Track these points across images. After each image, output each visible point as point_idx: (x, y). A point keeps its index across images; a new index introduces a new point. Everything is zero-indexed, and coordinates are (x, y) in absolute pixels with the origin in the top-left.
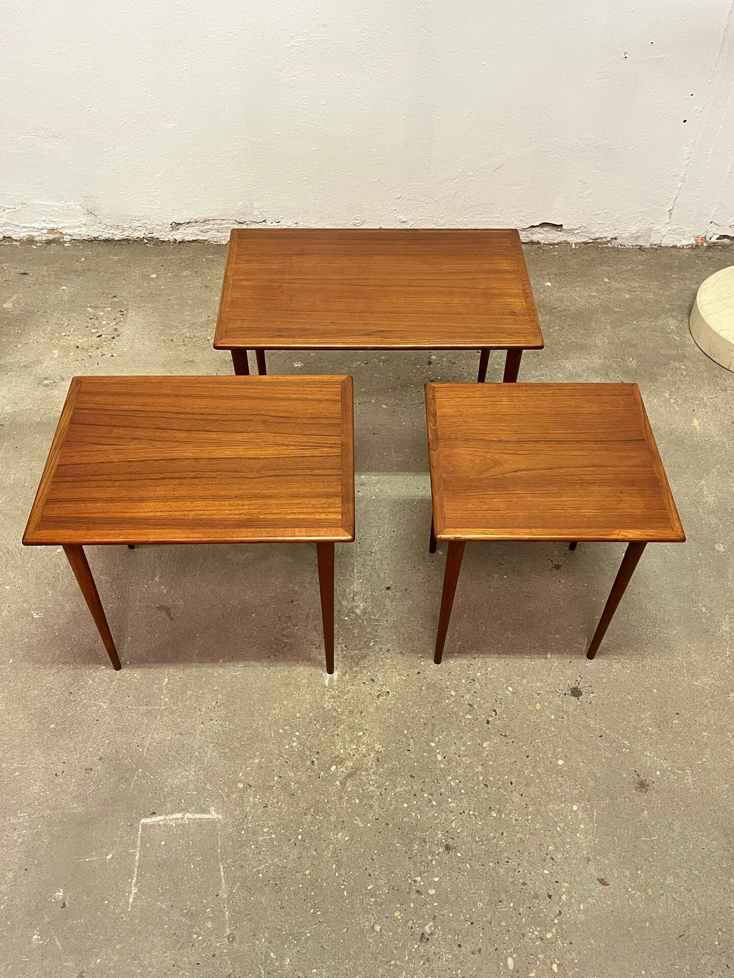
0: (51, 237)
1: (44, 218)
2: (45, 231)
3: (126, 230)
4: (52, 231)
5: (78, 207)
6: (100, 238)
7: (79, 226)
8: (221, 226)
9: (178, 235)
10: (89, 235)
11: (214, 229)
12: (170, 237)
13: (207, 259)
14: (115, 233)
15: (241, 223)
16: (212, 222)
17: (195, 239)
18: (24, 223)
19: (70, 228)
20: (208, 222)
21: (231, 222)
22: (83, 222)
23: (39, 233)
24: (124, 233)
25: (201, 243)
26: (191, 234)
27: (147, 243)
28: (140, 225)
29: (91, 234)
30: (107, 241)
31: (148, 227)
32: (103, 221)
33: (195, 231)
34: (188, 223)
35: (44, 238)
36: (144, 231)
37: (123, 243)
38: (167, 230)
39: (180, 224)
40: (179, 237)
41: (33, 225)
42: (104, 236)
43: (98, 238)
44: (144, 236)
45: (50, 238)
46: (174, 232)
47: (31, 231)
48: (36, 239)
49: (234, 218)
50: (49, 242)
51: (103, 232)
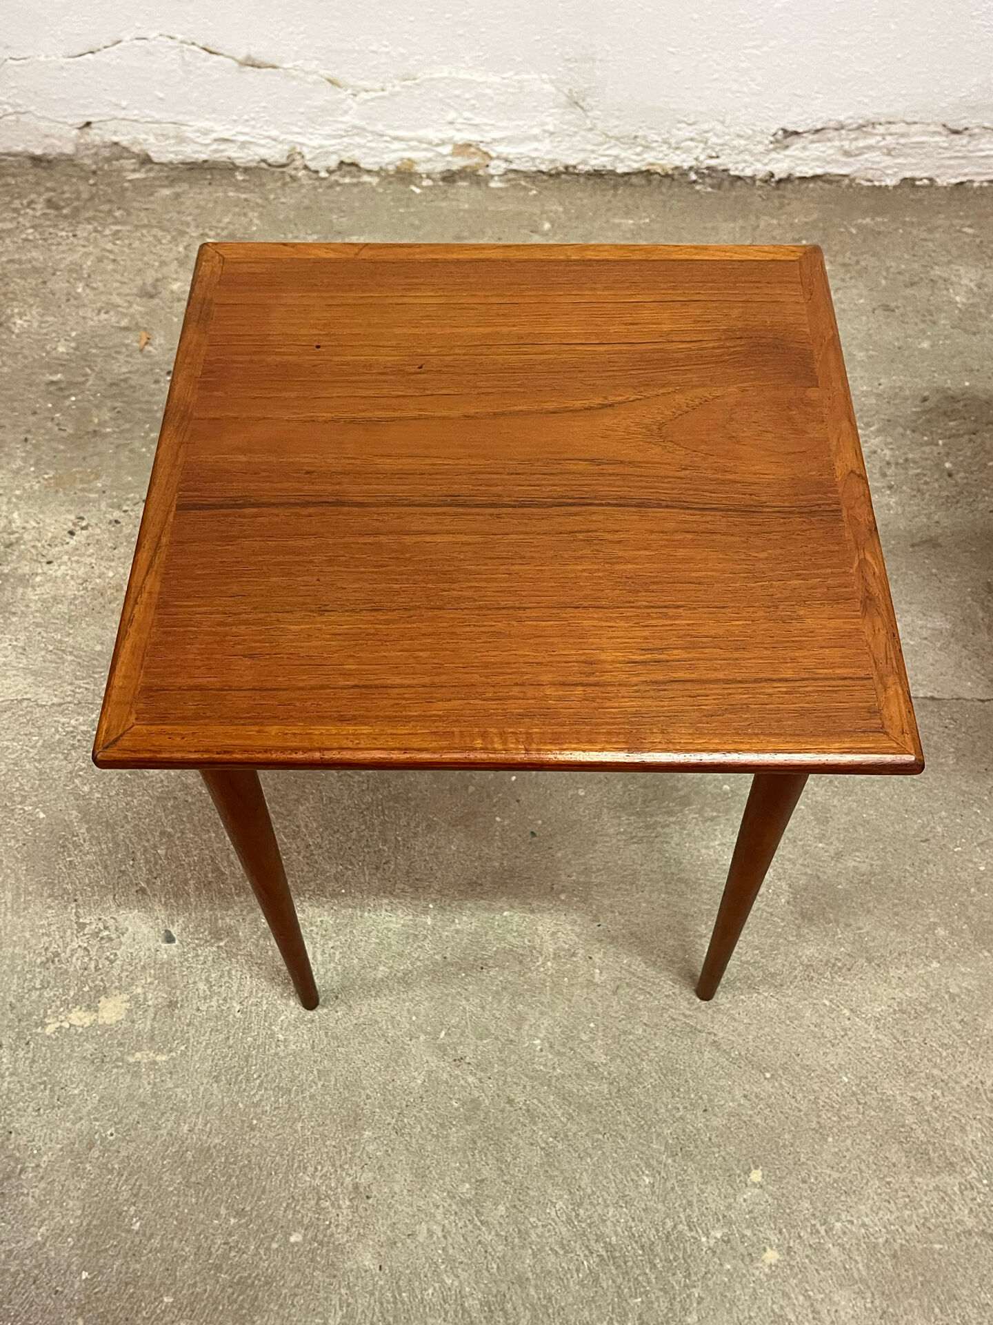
0: (458, 163)
1: (452, 115)
2: (447, 150)
3: (653, 149)
4: (463, 148)
5: (548, 88)
6: (580, 167)
7: (535, 138)
8: (902, 141)
9: (781, 165)
10: (552, 161)
11: (880, 148)
12: (759, 166)
13: (858, 227)
14: (623, 155)
15: (956, 132)
16: (881, 129)
17: (819, 171)
18: (399, 127)
19: (509, 140)
20: (869, 129)
21: (932, 128)
22: (551, 128)
23: (430, 155)
24: (645, 156)
25: (830, 182)
26: (817, 159)
27: (695, 182)
28: (693, 135)
29: (557, 157)
30: (597, 175)
31: (714, 140)
32: (600, 125)
33: (831, 151)
34: (817, 131)
35: (440, 167)
36: (697, 152)
37: (634, 180)
38: (761, 148)
39: (796, 133)
40: (780, 170)
41: (421, 133)
42: (593, 162)
43: (575, 167)
44: (694, 163)
45: (455, 168)
46: (774, 155)
47: (412, 149)
48: (420, 169)
49: (943, 121)
50: (450, 177)
51: (593, 151)
